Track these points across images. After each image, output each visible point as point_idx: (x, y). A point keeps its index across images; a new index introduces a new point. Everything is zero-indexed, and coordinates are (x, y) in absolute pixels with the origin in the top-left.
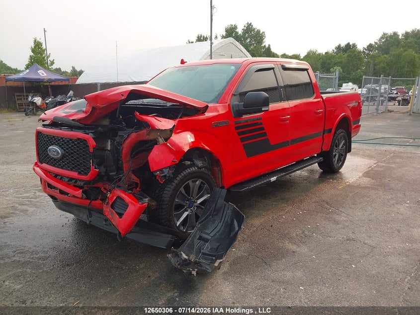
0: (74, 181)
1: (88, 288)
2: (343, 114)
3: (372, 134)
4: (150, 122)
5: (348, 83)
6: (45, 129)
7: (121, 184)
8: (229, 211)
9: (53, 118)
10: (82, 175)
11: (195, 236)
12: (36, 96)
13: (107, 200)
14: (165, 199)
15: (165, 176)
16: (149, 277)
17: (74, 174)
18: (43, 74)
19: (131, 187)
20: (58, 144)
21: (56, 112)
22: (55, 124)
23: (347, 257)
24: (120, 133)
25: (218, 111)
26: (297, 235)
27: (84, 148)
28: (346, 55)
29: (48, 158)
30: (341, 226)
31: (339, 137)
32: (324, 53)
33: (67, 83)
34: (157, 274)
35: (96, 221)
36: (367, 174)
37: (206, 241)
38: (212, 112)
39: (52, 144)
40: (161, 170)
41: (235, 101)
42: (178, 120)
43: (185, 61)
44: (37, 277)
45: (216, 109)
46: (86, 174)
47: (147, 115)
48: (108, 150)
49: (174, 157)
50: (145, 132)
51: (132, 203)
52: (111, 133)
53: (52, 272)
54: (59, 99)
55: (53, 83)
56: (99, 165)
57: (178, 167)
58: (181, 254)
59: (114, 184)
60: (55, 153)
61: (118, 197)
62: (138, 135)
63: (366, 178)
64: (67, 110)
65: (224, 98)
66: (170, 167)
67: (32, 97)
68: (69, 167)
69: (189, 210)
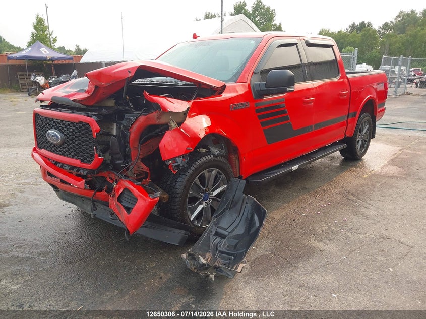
0: (76, 170)
1: (93, 290)
2: (369, 96)
3: (393, 118)
4: (161, 103)
5: (362, 64)
6: (43, 111)
7: (129, 173)
8: (249, 205)
9: (51, 98)
10: (85, 163)
11: (211, 231)
12: (39, 75)
13: (113, 191)
14: (178, 191)
15: (178, 166)
16: (161, 278)
17: (76, 162)
18: (45, 52)
19: (140, 177)
20: (58, 127)
21: (55, 92)
22: (55, 105)
23: (383, 258)
24: (127, 116)
25: (237, 92)
26: (323, 231)
27: (86, 132)
28: (361, 34)
29: (47, 143)
30: (370, 221)
31: (364, 121)
32: (337, 33)
33: (71, 62)
34: (170, 275)
35: (101, 213)
36: (393, 162)
37: (223, 237)
38: (230, 92)
39: (52, 128)
40: (174, 159)
41: (256, 81)
42: (192, 101)
43: (197, 35)
44: (36, 275)
45: (235, 90)
46: (90, 162)
47: (158, 95)
48: (114, 135)
49: (188, 144)
50: (154, 115)
51: (141, 197)
52: (117, 116)
53: (53, 270)
54: (62, 78)
55: (56, 62)
56: (104, 151)
57: (193, 156)
58: (199, 258)
59: (121, 174)
60: (55, 138)
61: (126, 189)
62: (147, 118)
63: (392, 167)
64: (68, 90)
65: (244, 76)
66: (183, 156)
67: (35, 76)
68: (70, 154)
69: (204, 203)
